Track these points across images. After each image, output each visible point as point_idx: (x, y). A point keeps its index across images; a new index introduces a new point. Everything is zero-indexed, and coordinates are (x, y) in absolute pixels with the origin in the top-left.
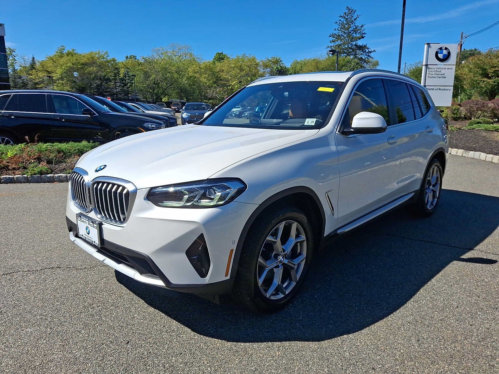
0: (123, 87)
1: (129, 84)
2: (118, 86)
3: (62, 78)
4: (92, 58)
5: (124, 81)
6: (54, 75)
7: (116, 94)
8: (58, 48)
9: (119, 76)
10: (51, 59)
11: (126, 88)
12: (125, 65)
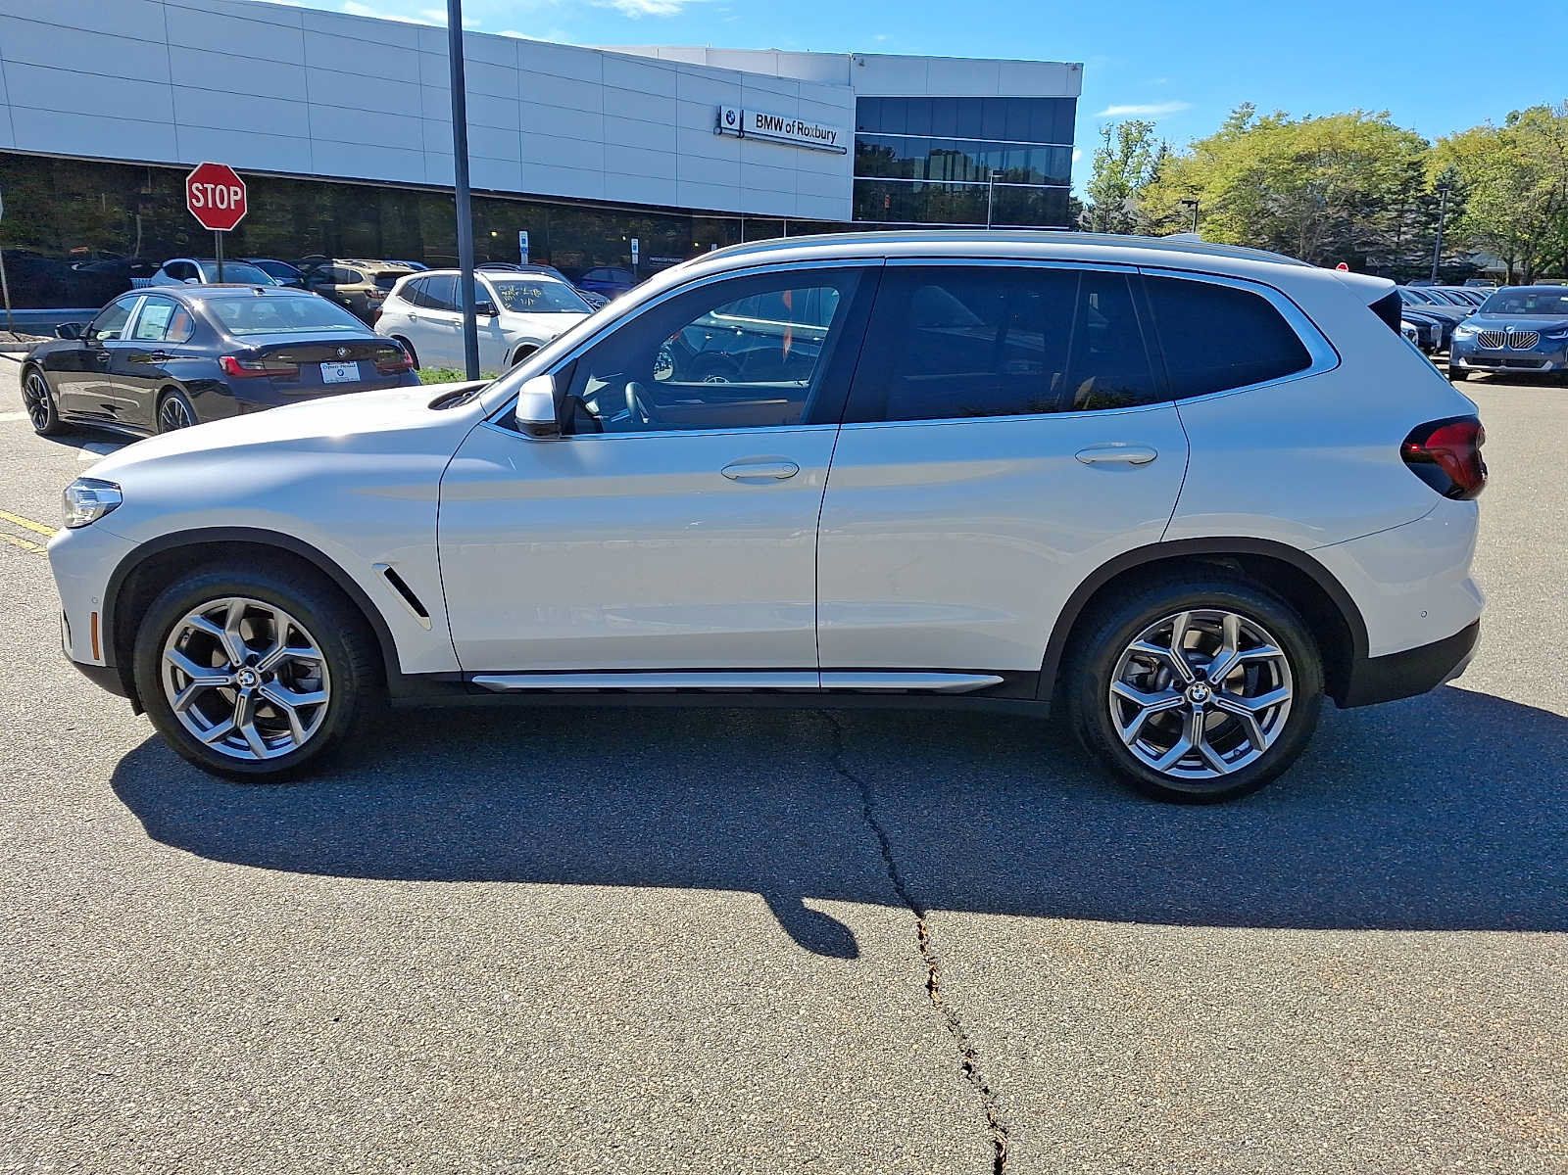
0: (1426, 224)
1: (1450, 215)
2: (1409, 222)
3: (1223, 207)
4: (1330, 136)
5: (1431, 207)
6: (1203, 196)
7: (1394, 252)
8: (1234, 112)
9: (1417, 190)
10: (1205, 146)
11: (1435, 229)
12: (1452, 149)
